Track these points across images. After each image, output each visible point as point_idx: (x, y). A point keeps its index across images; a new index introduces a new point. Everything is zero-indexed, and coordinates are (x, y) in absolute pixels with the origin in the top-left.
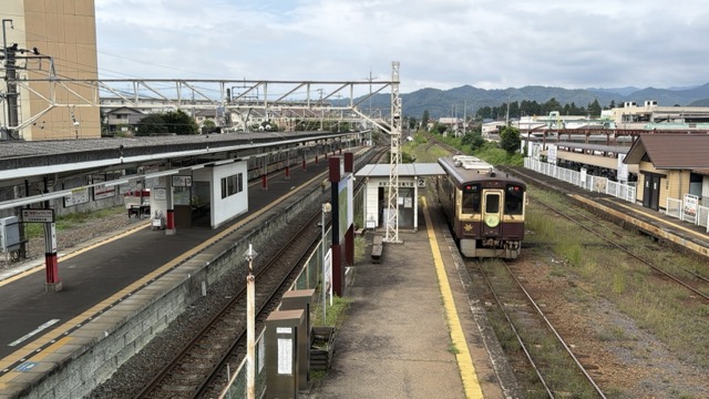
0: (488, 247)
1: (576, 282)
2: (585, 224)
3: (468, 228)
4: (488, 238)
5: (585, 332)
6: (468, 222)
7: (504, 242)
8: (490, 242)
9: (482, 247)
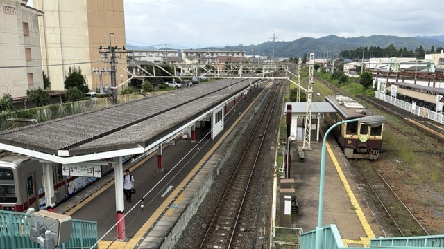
0: (360, 153)
1: (411, 174)
2: (415, 138)
3: (349, 142)
4: (361, 148)
5: (416, 201)
6: (349, 139)
7: (370, 150)
8: (362, 150)
9: (357, 153)
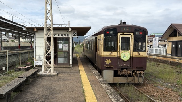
0: (123, 76)
3: (108, 62)
4: (122, 69)
6: (108, 58)
7: (133, 71)
8: (124, 72)
9: (119, 76)
